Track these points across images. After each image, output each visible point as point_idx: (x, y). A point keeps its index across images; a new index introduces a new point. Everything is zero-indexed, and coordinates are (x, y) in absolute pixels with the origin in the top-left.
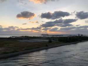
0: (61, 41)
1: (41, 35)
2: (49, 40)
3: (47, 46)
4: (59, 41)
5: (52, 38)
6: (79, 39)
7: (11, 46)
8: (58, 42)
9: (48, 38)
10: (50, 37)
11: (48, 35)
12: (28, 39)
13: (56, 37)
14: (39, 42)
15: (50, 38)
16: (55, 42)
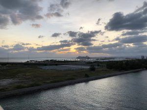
0: (111, 69)
1: (78, 58)
2: (91, 66)
3: (87, 76)
4: (108, 68)
5: (95, 62)
6: (143, 65)
7: (28, 76)
8: (106, 70)
9: (89, 63)
10: (93, 61)
11: (89, 58)
12: (57, 65)
13: (102, 61)
14: (73, 70)
15: (91, 63)
16: (101, 69)
